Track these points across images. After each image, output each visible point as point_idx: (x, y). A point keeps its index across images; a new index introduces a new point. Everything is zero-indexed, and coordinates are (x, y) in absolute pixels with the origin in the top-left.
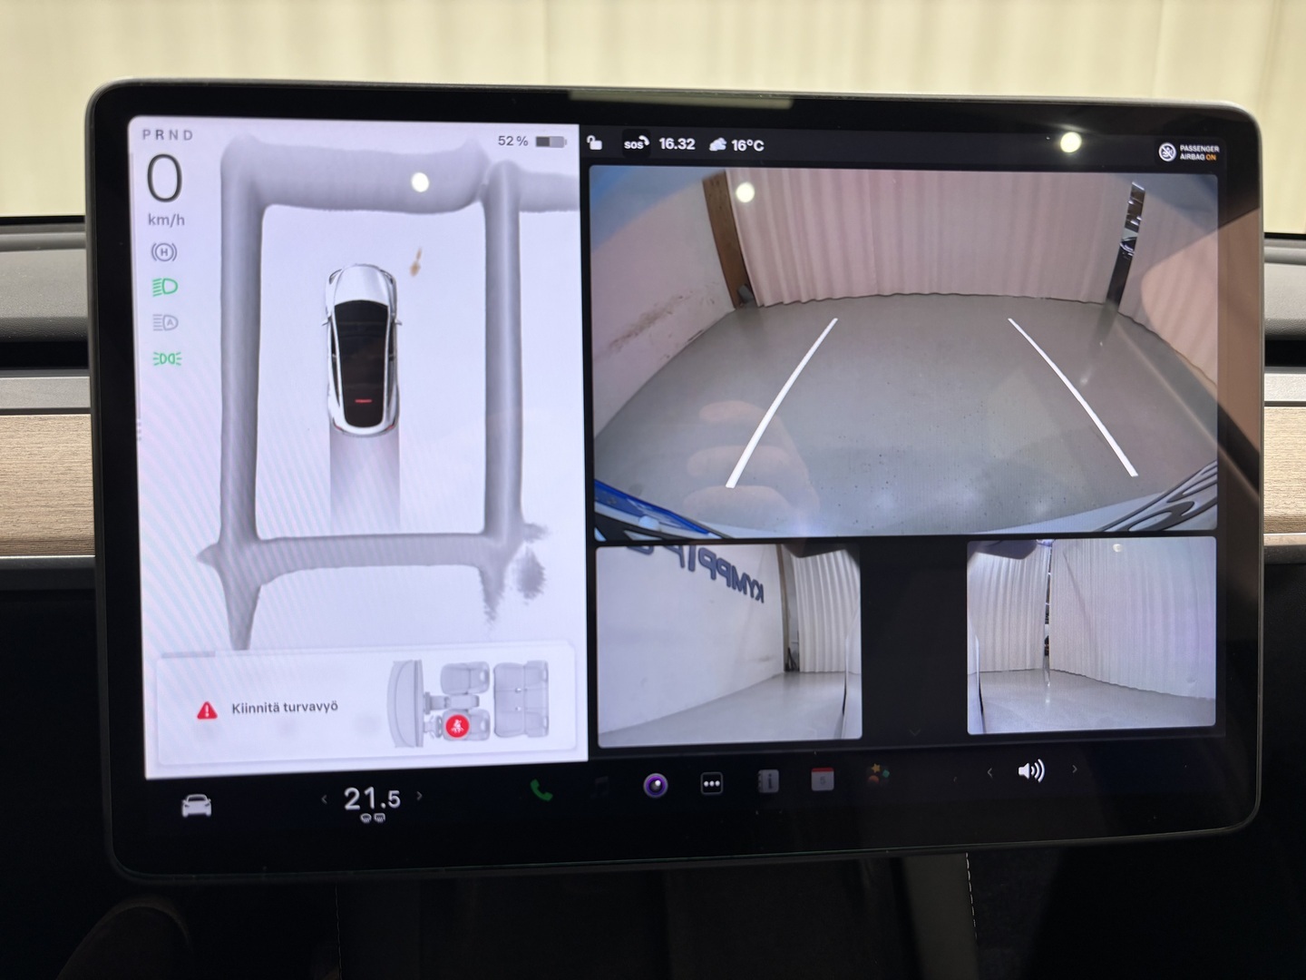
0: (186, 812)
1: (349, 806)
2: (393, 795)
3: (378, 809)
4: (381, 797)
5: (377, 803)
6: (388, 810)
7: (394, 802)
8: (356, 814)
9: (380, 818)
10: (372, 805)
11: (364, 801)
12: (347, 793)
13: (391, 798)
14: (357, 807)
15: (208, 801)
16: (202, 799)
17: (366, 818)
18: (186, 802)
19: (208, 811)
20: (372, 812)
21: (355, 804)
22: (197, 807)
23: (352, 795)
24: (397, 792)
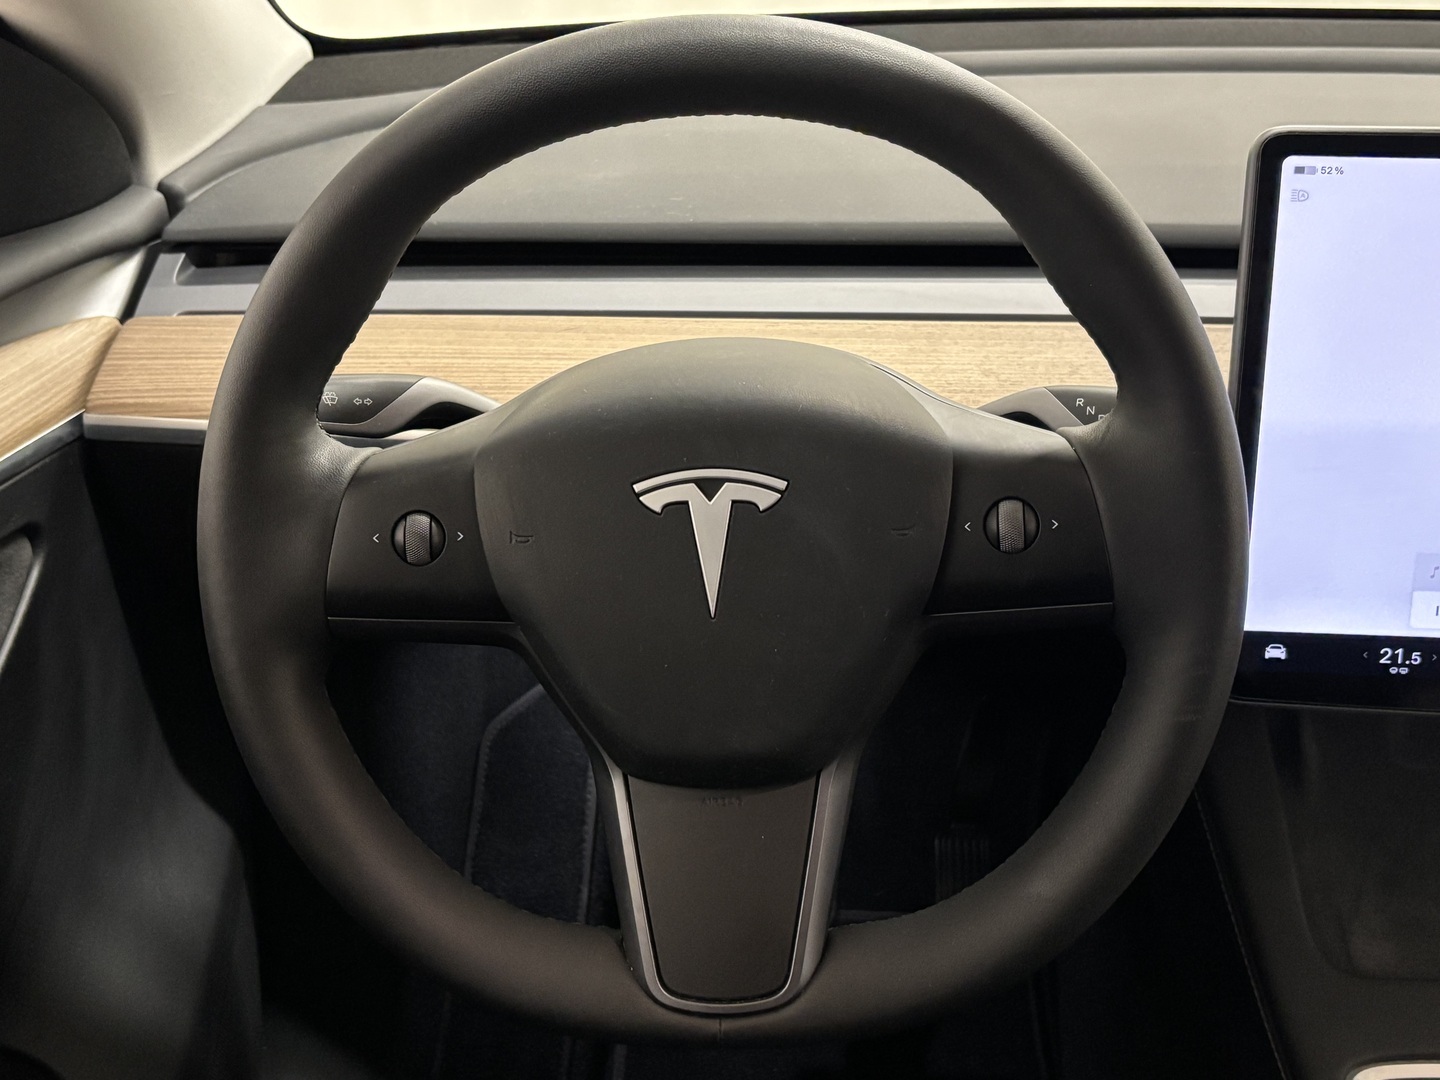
0: (1267, 656)
1: (1382, 661)
2: (1415, 655)
3: (1403, 665)
4: (1407, 656)
5: (1404, 659)
6: (1410, 666)
7: (1416, 660)
8: (1387, 666)
9: (1404, 671)
10: (1399, 662)
11: (1394, 657)
12: (1382, 652)
13: (1413, 657)
14: (1389, 662)
15: (1283, 649)
16: (1280, 648)
17: (1393, 671)
18: (1268, 649)
19: (1283, 656)
20: (1399, 666)
21: (1388, 659)
22: (1275, 652)
23: (1387, 653)
24: (1419, 653)
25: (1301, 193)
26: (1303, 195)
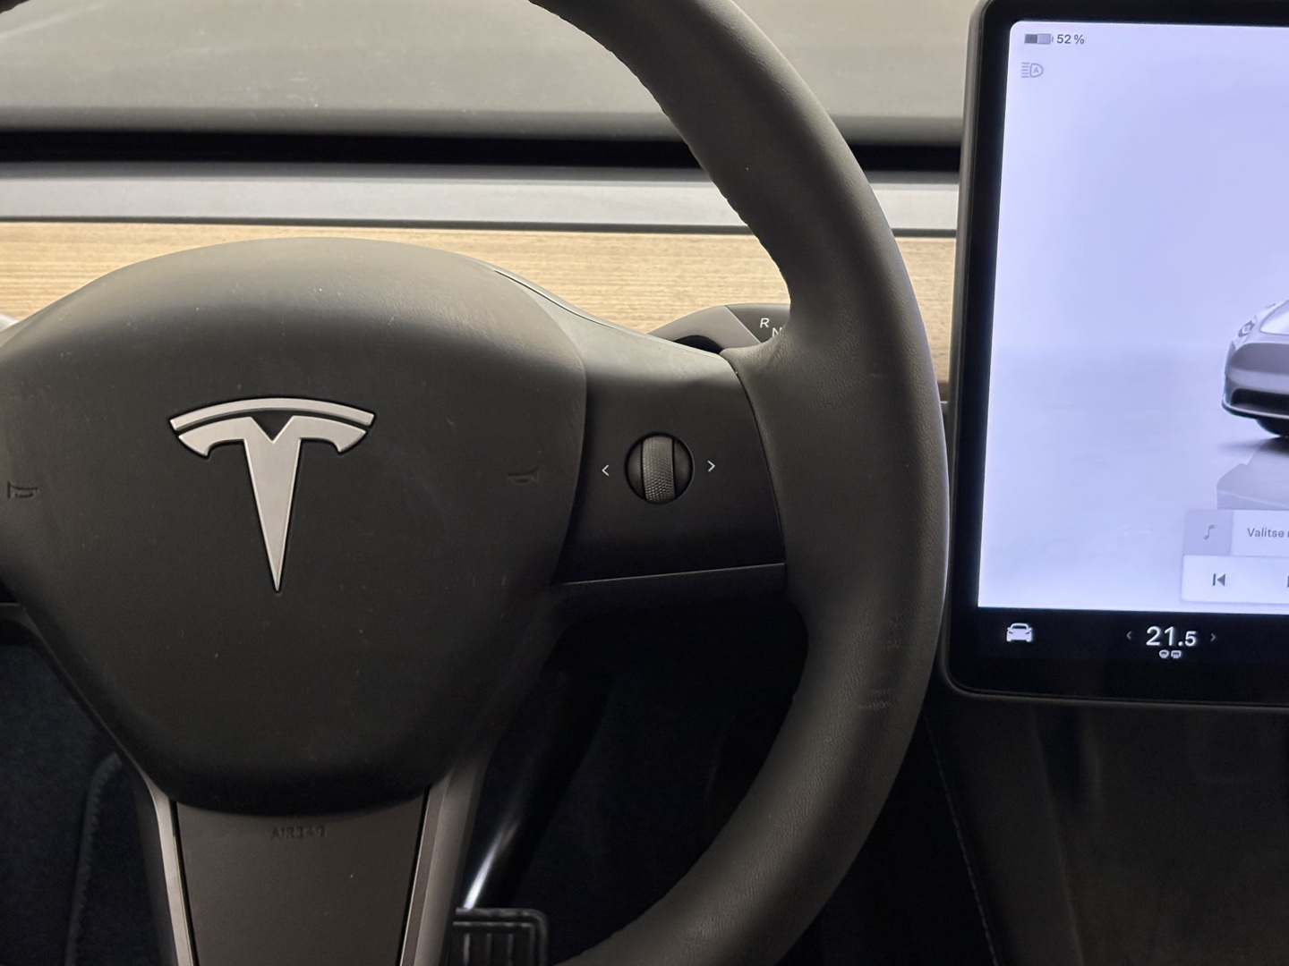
0: (1009, 638)
1: (1149, 643)
2: (1190, 635)
3: (1176, 647)
4: (1180, 636)
5: (1176, 641)
6: (1184, 649)
7: (1190, 641)
8: (1157, 649)
9: (1177, 655)
10: (1170, 644)
11: (1164, 639)
12: (1149, 631)
13: (1187, 638)
14: (1158, 644)
15: (1029, 630)
16: (1024, 628)
17: (1164, 654)
18: (1010, 629)
19: (1029, 638)
20: (1170, 649)
21: (1156, 641)
22: (1020, 634)
23: (1154, 633)
24: (1194, 633)
25: (1034, 67)
26: (1036, 70)
